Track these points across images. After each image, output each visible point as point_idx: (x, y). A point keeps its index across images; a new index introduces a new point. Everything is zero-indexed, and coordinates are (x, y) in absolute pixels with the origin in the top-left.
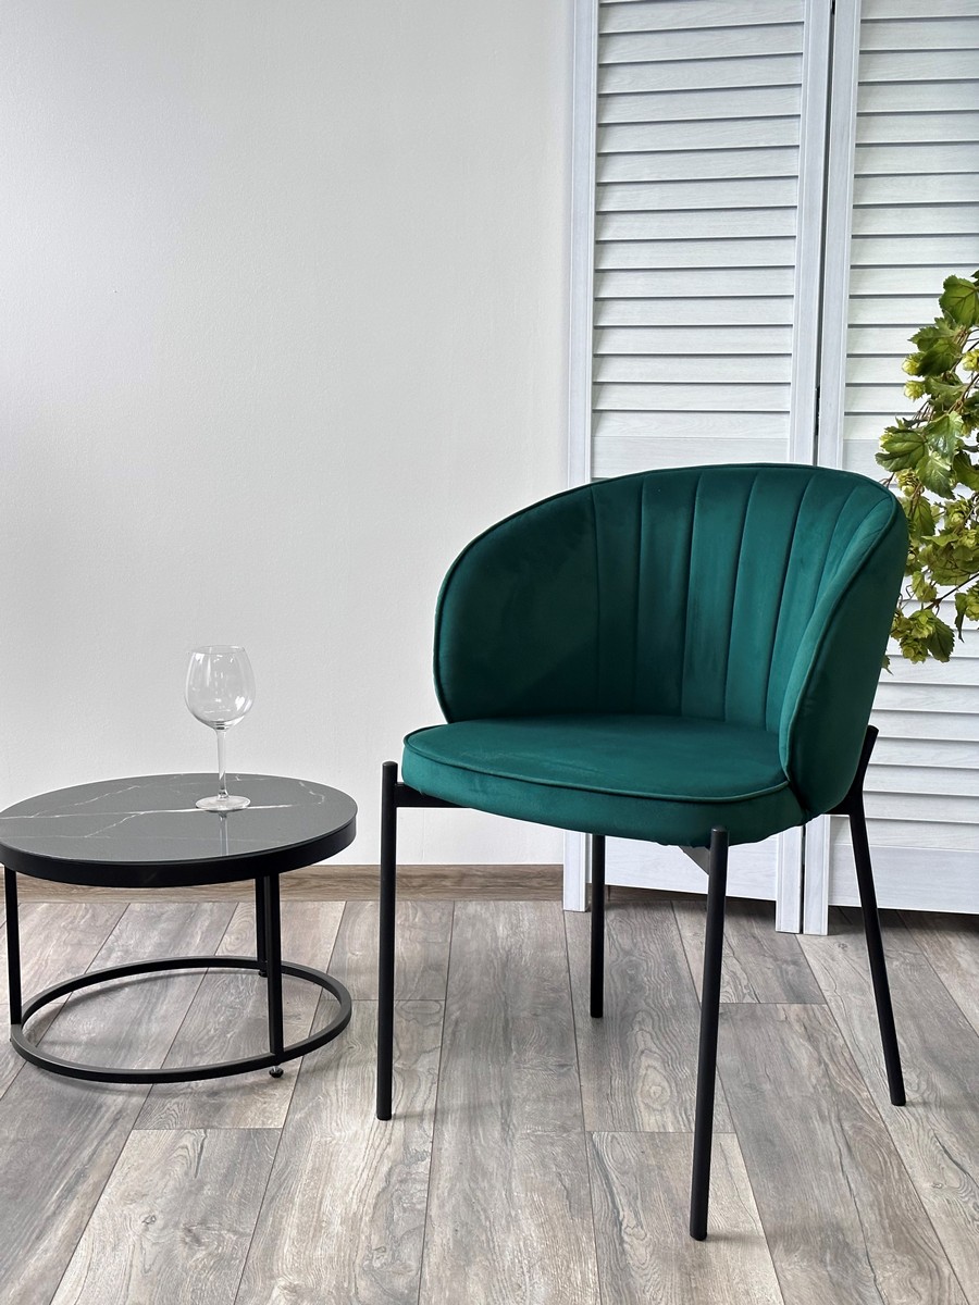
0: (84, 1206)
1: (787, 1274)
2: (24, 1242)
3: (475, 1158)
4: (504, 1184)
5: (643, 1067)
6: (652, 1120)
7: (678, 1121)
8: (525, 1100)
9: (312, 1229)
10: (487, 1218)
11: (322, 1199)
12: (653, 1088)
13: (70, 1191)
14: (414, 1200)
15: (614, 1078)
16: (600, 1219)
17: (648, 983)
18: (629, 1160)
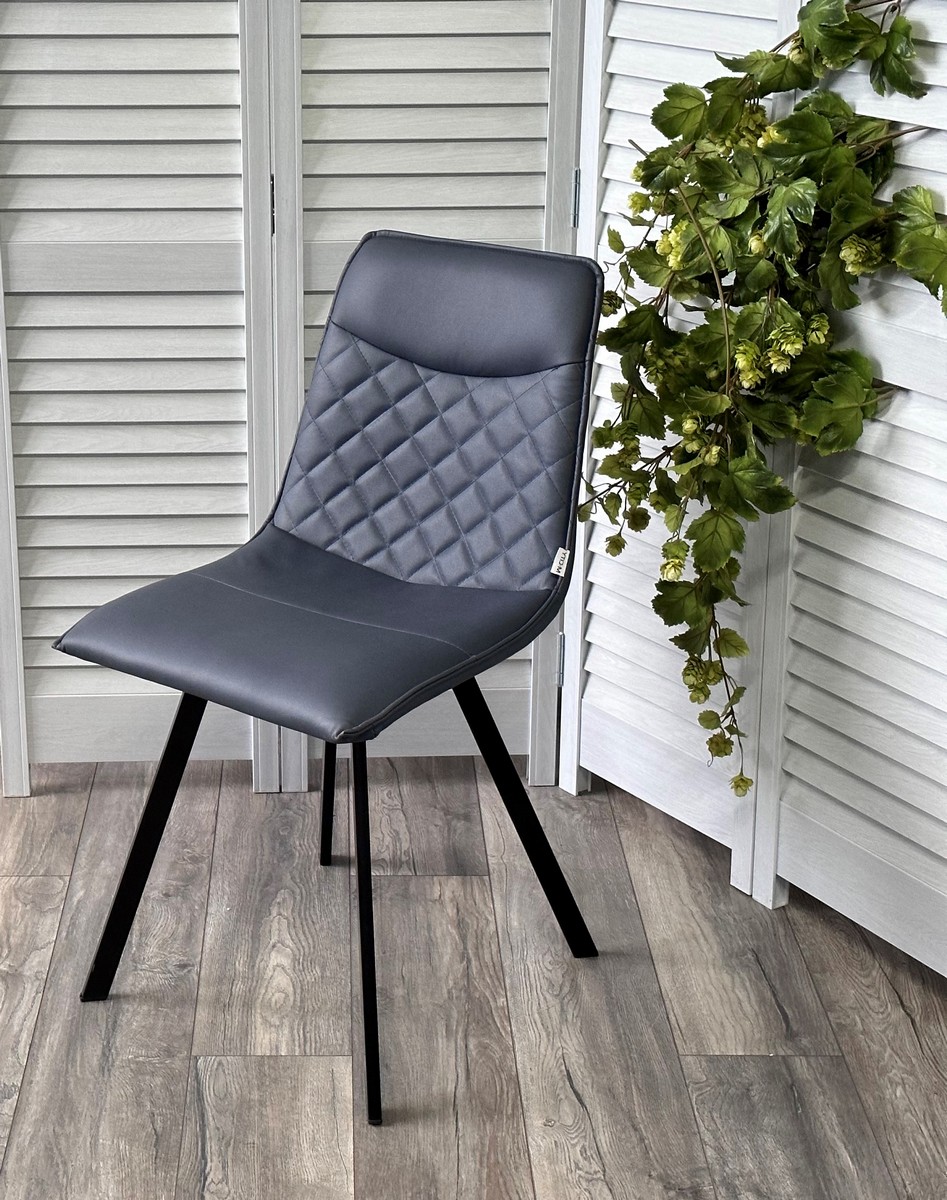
3: (66, 1095)
4: (91, 1128)
5: (271, 967)
6: (266, 1041)
7: (294, 1041)
8: (137, 1013)
10: (65, 1172)
12: (277, 995)
15: (236, 982)
16: (184, 1174)
17: (299, 848)
18: (231, 1094)
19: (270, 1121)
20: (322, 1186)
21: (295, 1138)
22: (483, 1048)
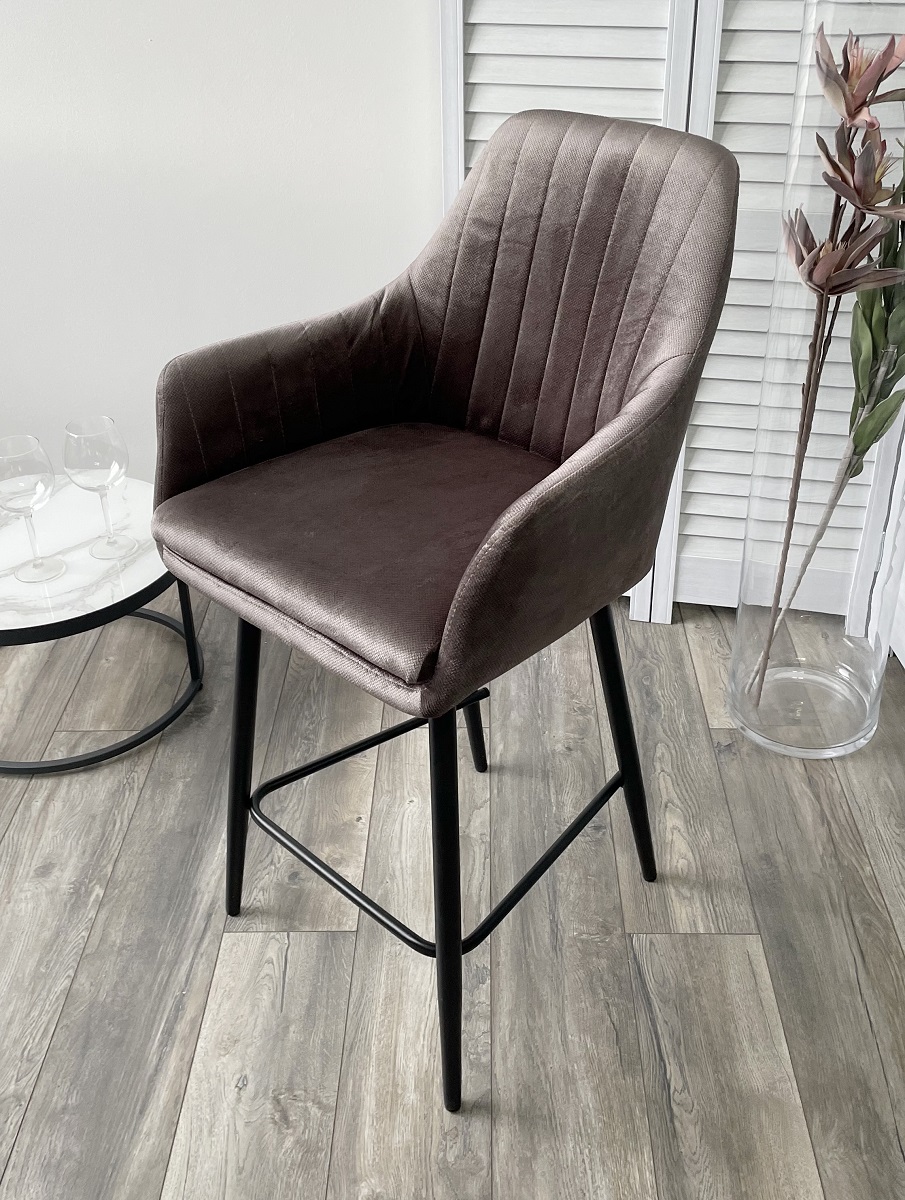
0: (182, 1059)
1: (828, 1166)
2: (128, 1120)
3: (530, 981)
4: (559, 1023)
5: (668, 829)
6: (684, 915)
7: (707, 916)
8: (569, 883)
9: (389, 1097)
10: (547, 1077)
11: (396, 1047)
12: (681, 861)
13: (169, 1032)
14: (479, 1049)
16: (649, 1079)
17: (662, 698)
18: (669, 980)
19: (709, 1015)
20: (772, 1095)
21: (734, 1035)
22: (868, 924)
